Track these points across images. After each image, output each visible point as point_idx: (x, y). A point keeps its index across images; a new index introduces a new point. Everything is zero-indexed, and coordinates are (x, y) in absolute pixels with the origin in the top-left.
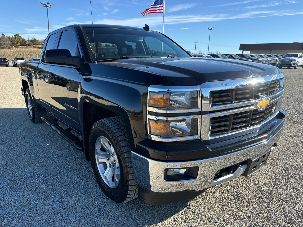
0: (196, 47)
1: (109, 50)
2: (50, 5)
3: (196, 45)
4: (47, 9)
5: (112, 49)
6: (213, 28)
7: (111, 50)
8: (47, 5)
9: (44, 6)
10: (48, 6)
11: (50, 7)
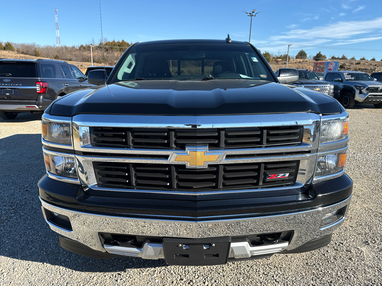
1: (330, 65)
2: (255, 13)
4: (252, 18)
5: (334, 62)
7: (332, 64)
8: (252, 13)
9: (248, 15)
10: (253, 15)
11: (255, 16)
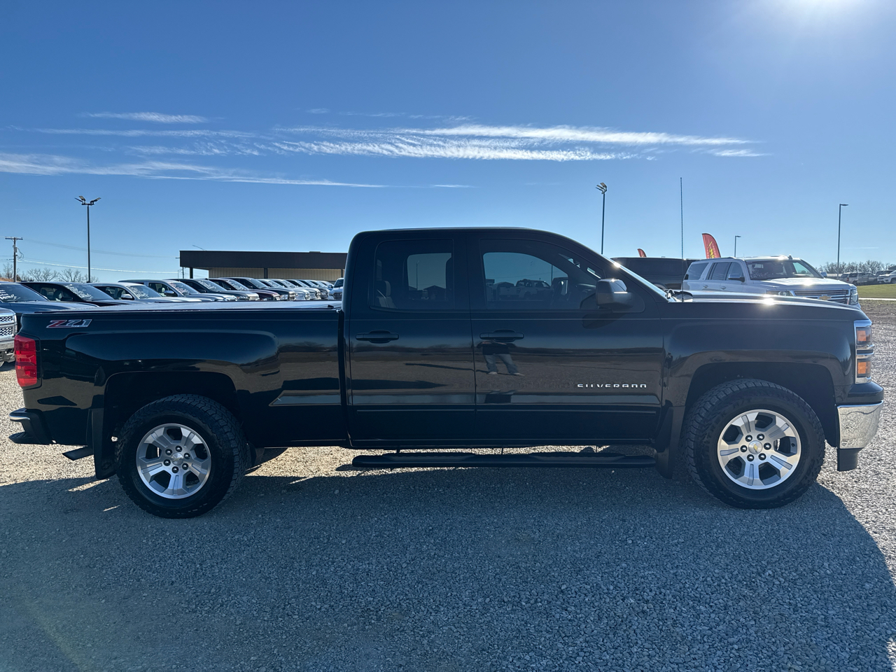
0: (15, 256)
3: (15, 249)
6: (96, 201)
